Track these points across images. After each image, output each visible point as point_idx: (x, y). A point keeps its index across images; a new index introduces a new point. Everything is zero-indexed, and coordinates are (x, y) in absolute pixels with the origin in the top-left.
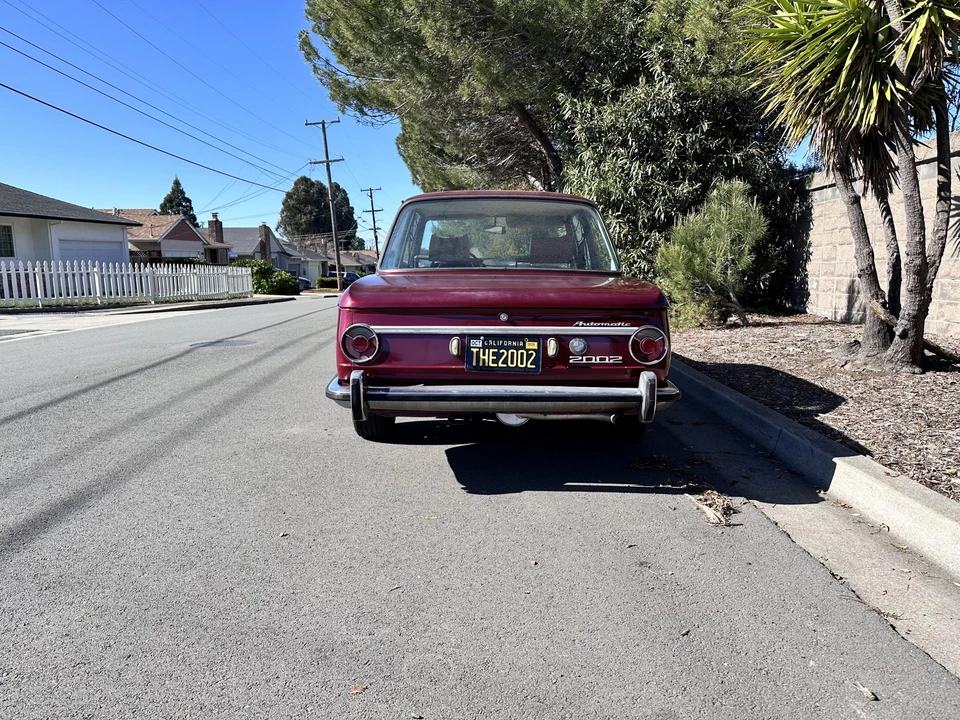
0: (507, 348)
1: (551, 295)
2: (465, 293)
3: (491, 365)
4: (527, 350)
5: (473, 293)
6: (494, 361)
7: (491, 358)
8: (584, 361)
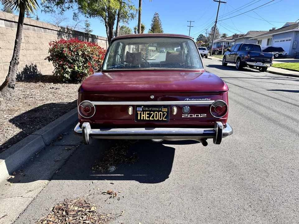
0: (154, 111)
1: (174, 86)
2: (134, 85)
3: (147, 119)
4: (163, 112)
5: (138, 85)
6: (148, 117)
7: (147, 116)
8: (189, 117)
